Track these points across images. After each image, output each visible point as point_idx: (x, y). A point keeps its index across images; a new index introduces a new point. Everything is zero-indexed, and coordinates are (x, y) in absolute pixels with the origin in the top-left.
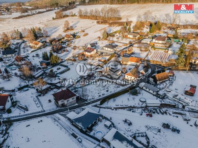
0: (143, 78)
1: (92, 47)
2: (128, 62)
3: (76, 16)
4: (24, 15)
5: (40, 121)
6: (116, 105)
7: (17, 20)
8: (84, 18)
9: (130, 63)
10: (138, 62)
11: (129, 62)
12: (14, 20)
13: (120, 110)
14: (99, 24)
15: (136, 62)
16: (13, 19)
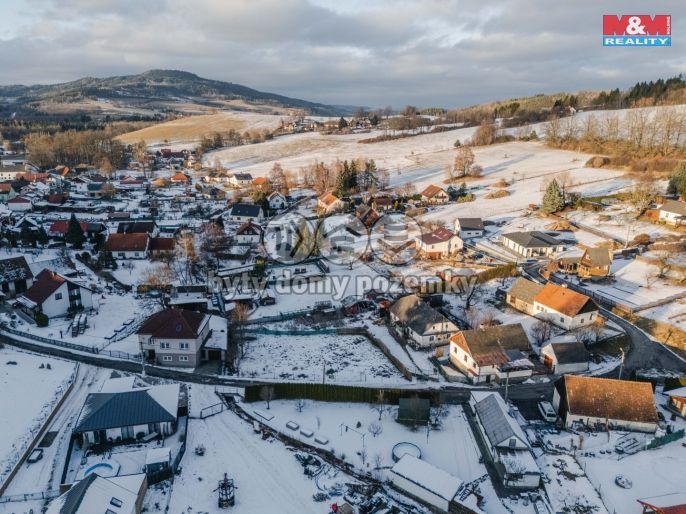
0: (530, 381)
1: (463, 229)
2: (532, 304)
3: (538, 140)
4: (392, 134)
5: (45, 366)
6: (288, 426)
7: (367, 145)
8: (560, 148)
9: (538, 308)
10: (567, 314)
11: (536, 304)
12: (362, 145)
13: (279, 445)
14: (593, 167)
15: (562, 310)
16: (360, 142)
